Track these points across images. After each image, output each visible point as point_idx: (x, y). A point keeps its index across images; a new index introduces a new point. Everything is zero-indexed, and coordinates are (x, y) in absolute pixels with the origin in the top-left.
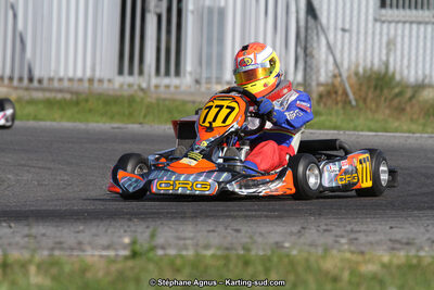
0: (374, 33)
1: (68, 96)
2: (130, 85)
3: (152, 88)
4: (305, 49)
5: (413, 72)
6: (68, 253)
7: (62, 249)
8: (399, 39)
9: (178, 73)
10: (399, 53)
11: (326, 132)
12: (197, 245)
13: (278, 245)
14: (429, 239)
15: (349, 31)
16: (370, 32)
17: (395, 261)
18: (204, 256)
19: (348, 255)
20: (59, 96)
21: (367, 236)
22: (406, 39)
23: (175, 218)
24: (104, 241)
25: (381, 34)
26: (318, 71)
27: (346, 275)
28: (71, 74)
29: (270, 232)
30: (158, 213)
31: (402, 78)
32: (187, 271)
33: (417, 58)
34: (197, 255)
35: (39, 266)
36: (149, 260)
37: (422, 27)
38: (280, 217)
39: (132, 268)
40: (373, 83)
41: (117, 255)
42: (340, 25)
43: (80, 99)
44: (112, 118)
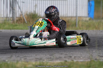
0: (31, 3)
4: (12, 8)
8: (38, 4)
11: (19, 30)
13: (4, 61)
19: (23, 63)
22: (40, 4)
25: (33, 3)
26: (16, 13)
29: (2, 58)
31: (39, 15)
38: (5, 53)
42: (22, 1)
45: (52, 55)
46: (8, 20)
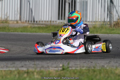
4: (110, 12)
29: (101, 63)
42: (119, 5)
46: (106, 24)
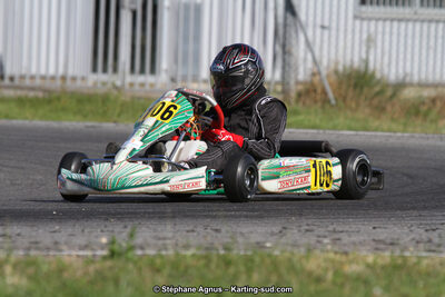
0: (353, 31)
1: (40, 94)
2: (104, 84)
3: (127, 86)
4: (284, 46)
5: (393, 70)
6: (45, 253)
7: (37, 249)
8: (380, 37)
9: (153, 71)
10: (379, 51)
11: (305, 131)
12: (177, 245)
13: (260, 245)
14: (413, 239)
15: (329, 28)
16: (350, 29)
17: (380, 262)
18: (185, 257)
19: (331, 255)
20: (31, 94)
21: (350, 236)
22: (387, 37)
23: (152, 218)
24: (81, 240)
25: (361, 32)
26: (297, 69)
27: (330, 276)
28: (43, 72)
29: (251, 232)
30: (135, 213)
31: (382, 77)
32: (166, 271)
33: (398, 56)
34: (177, 254)
35: (15, 266)
36: (128, 260)
37: (403, 25)
38: (261, 217)
39: (111, 268)
40: (353, 82)
41: (94, 256)
42: (319, 22)
43: (52, 97)
44: (85, 116)
45: (434, 230)
